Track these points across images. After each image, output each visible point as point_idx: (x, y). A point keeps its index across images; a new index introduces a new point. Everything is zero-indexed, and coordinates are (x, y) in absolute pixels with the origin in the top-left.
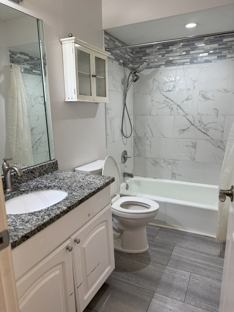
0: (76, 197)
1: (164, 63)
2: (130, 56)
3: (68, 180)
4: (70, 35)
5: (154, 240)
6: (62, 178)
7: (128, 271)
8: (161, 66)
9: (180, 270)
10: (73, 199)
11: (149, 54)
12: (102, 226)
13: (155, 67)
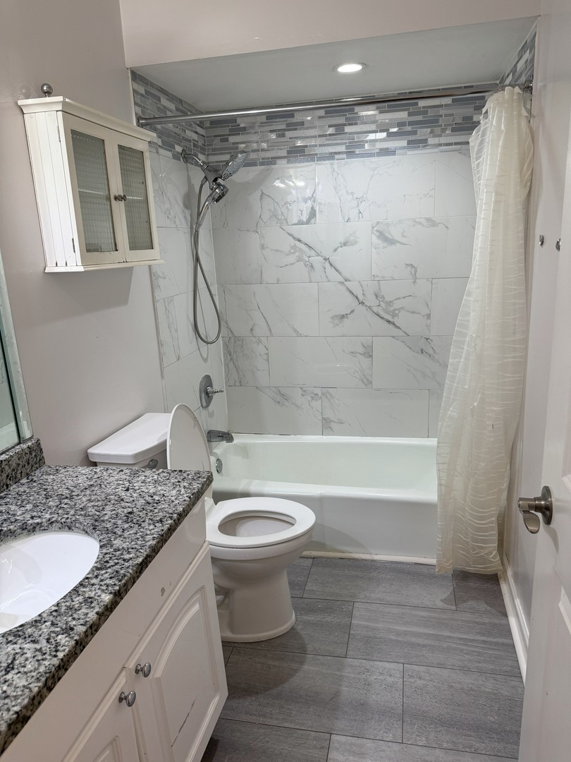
1: (284, 153)
2: (196, 133)
3: (84, 499)
4: (45, 88)
5: (305, 596)
6: (66, 492)
7: (257, 693)
8: (279, 161)
9: (378, 663)
10: (120, 561)
11: (244, 129)
12: (193, 604)
13: (262, 164)
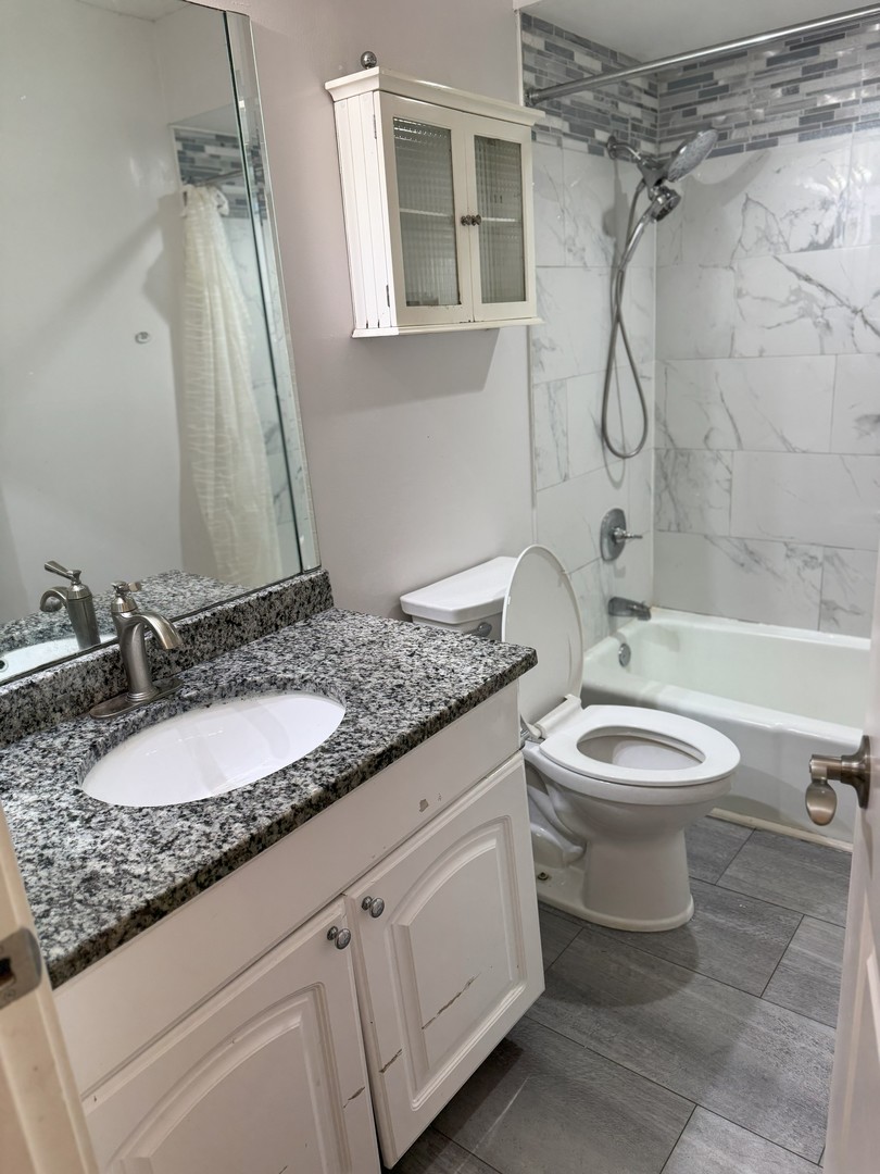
0: (365, 742)
1: (794, 123)
2: (640, 106)
3: (355, 658)
4: (366, 59)
5: (720, 883)
6: (338, 645)
7: (598, 1004)
8: (782, 140)
9: (816, 1024)
10: (355, 747)
11: (725, 88)
13: (751, 147)
